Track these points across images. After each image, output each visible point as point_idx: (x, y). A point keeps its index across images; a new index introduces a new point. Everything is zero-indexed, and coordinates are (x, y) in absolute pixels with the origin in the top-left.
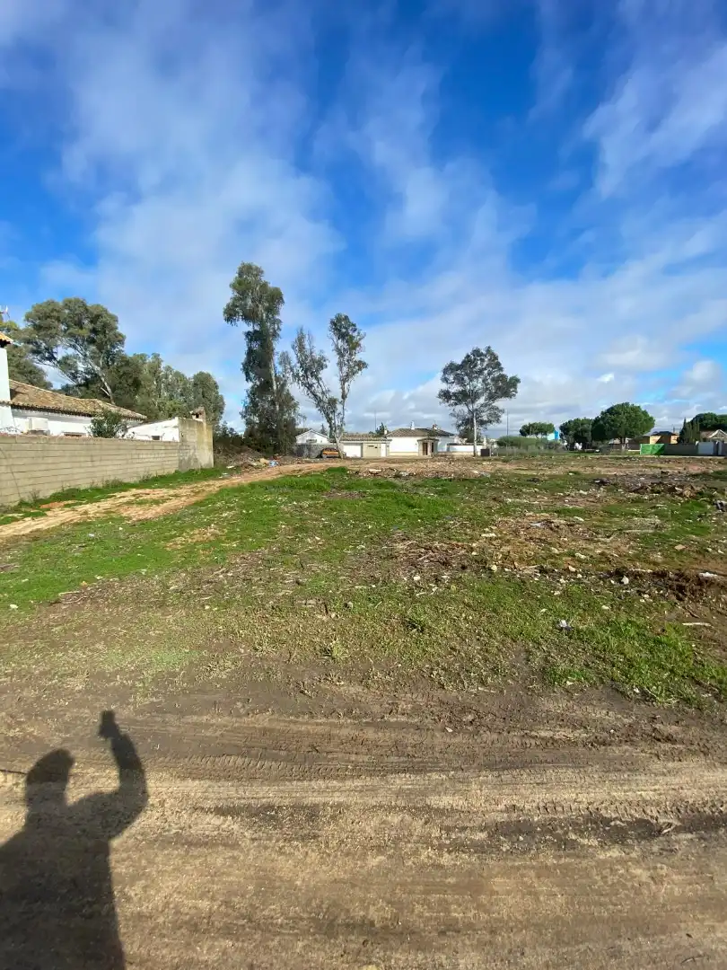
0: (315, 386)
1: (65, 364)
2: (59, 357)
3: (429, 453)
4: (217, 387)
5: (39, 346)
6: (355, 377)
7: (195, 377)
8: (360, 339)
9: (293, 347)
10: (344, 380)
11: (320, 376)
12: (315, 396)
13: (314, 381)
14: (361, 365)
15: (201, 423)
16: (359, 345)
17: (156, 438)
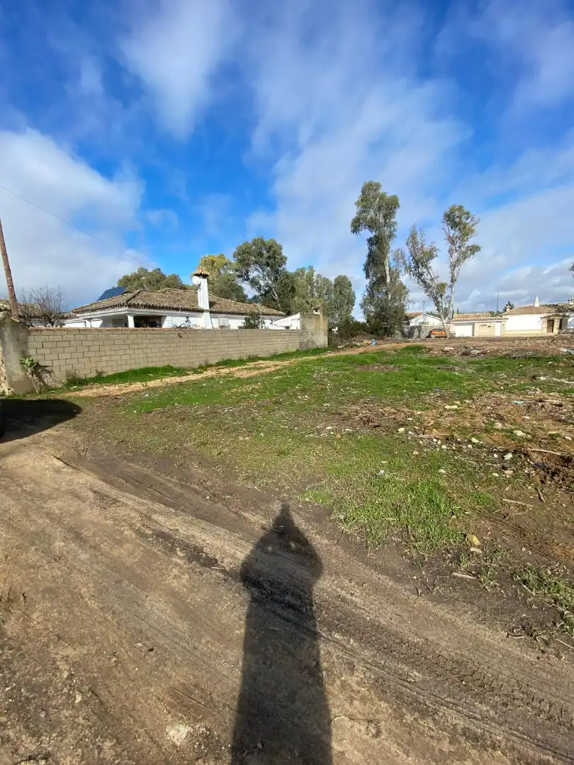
0: (425, 274)
1: (254, 283)
2: (251, 277)
3: (556, 331)
4: (351, 285)
5: (242, 272)
6: (466, 261)
7: (336, 280)
8: (473, 225)
9: (407, 244)
10: (453, 266)
11: (429, 265)
12: (425, 282)
13: (425, 270)
14: (474, 249)
15: (318, 315)
16: (473, 231)
17: (287, 328)
